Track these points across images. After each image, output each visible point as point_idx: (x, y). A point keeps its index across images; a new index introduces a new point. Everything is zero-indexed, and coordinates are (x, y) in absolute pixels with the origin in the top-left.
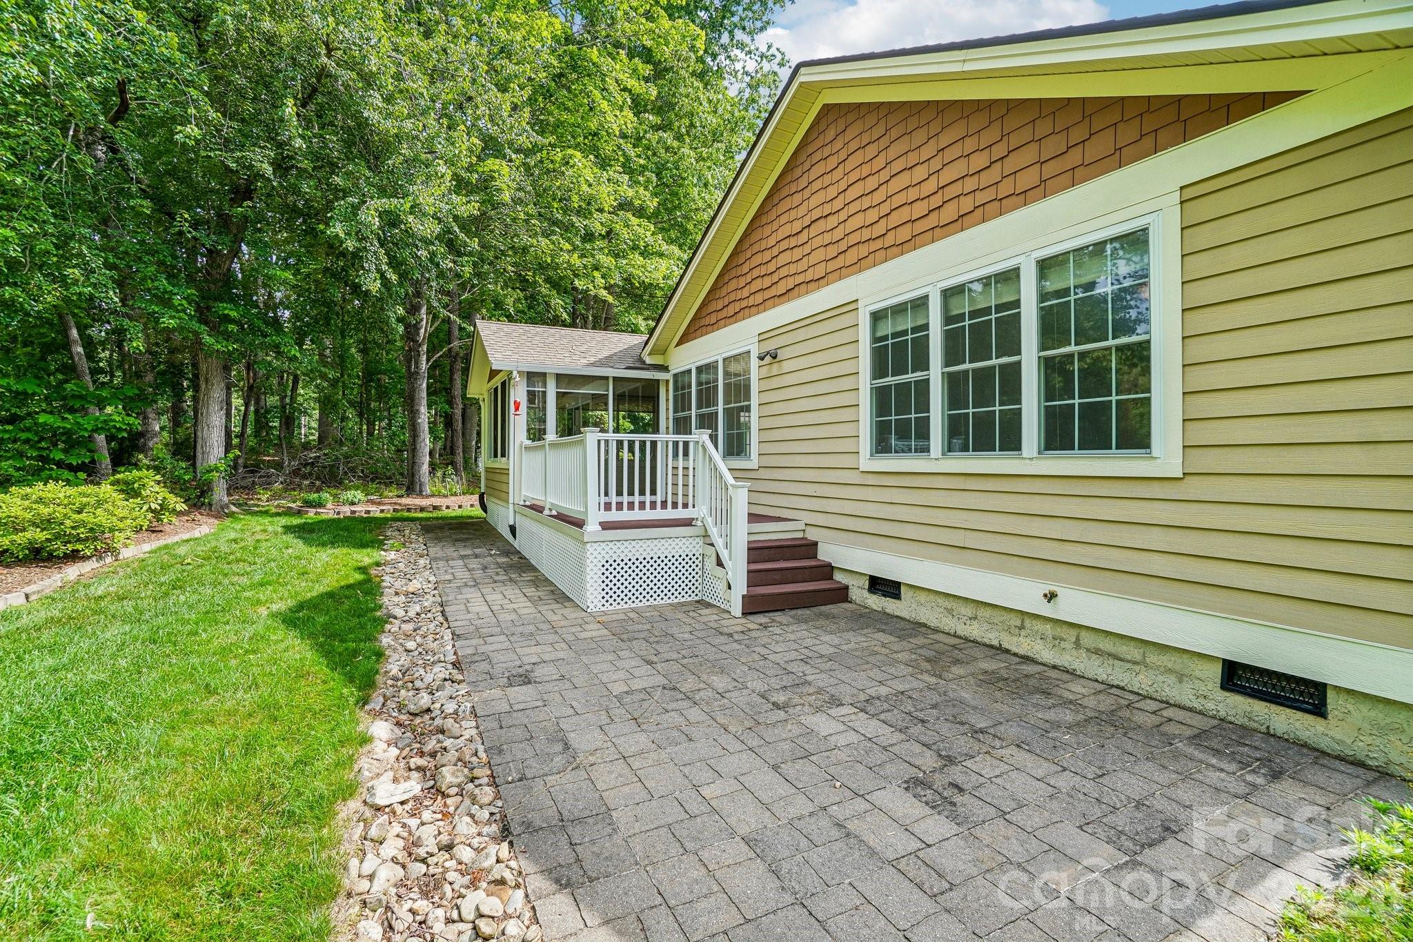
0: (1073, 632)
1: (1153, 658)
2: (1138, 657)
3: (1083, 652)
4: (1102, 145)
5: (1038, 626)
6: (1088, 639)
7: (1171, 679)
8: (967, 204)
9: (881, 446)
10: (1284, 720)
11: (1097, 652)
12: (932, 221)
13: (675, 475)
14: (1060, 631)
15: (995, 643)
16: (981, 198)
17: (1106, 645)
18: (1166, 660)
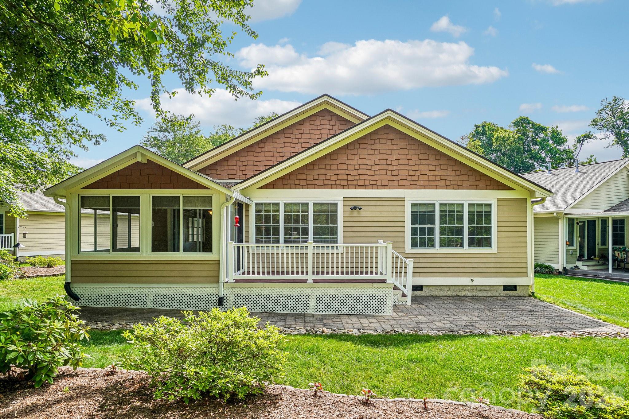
0: (475, 287)
1: (492, 288)
2: (489, 289)
3: (478, 291)
4: (482, 183)
5: (467, 288)
6: (479, 288)
7: (495, 292)
8: (448, 183)
9: (414, 245)
10: (512, 293)
11: (481, 290)
12: (437, 183)
13: (253, 257)
14: (472, 288)
15: (456, 295)
16: (453, 183)
17: (482, 288)
18: (494, 288)
